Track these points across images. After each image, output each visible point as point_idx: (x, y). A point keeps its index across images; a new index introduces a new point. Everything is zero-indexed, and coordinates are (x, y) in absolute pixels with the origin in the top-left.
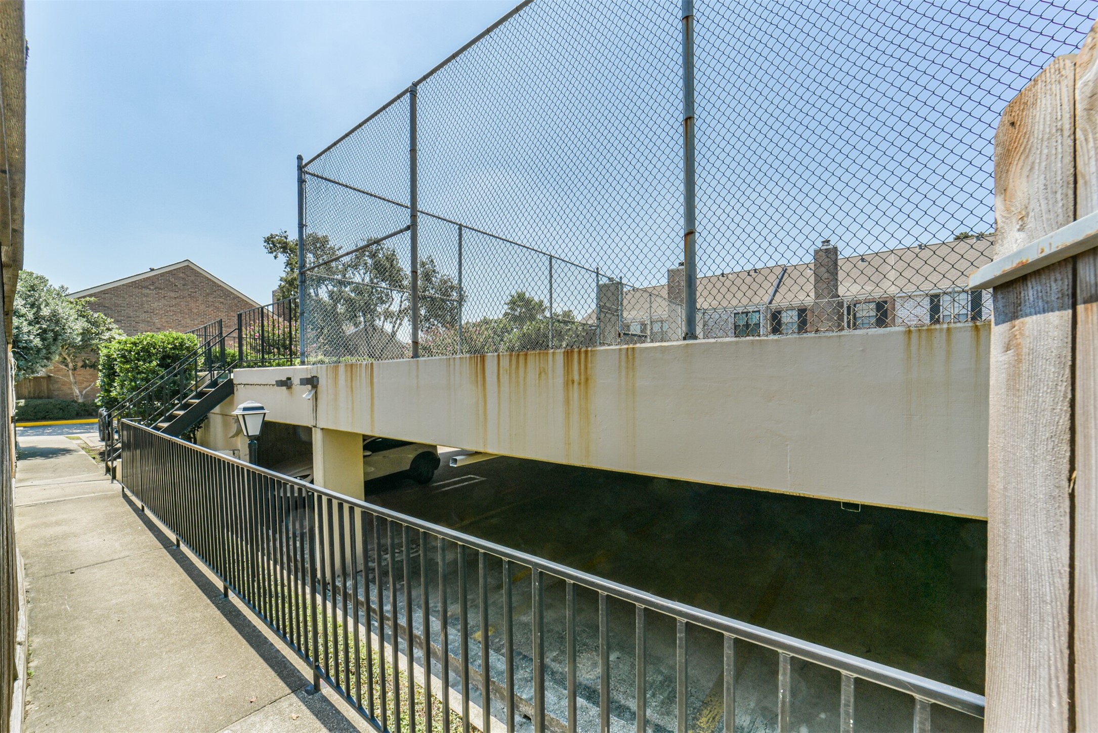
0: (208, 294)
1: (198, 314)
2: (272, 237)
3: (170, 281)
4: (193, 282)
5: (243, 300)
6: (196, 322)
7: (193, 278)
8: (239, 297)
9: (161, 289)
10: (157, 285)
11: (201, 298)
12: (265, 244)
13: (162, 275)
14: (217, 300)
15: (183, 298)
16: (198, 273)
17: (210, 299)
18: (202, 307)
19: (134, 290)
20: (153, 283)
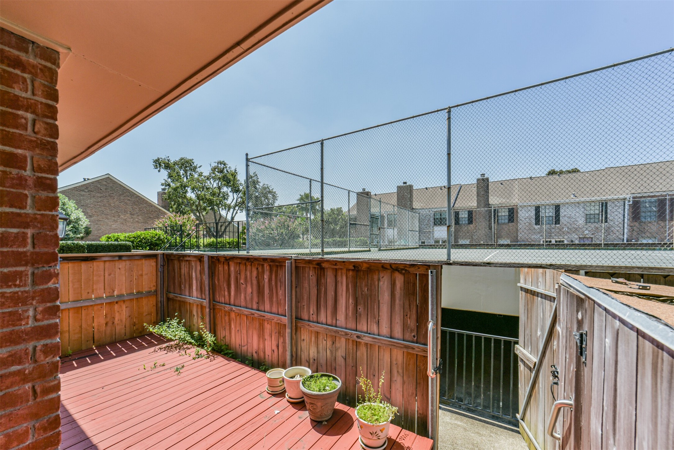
0: (120, 195)
1: (114, 207)
2: (158, 159)
3: (97, 187)
4: (111, 187)
5: (142, 198)
6: (113, 212)
7: (111, 185)
8: (139, 196)
9: (92, 191)
10: (89, 189)
11: (116, 197)
12: (154, 164)
13: (92, 183)
14: (126, 198)
15: (105, 197)
16: (115, 181)
17: (122, 198)
18: (117, 203)
19: (75, 192)
20: (87, 188)
